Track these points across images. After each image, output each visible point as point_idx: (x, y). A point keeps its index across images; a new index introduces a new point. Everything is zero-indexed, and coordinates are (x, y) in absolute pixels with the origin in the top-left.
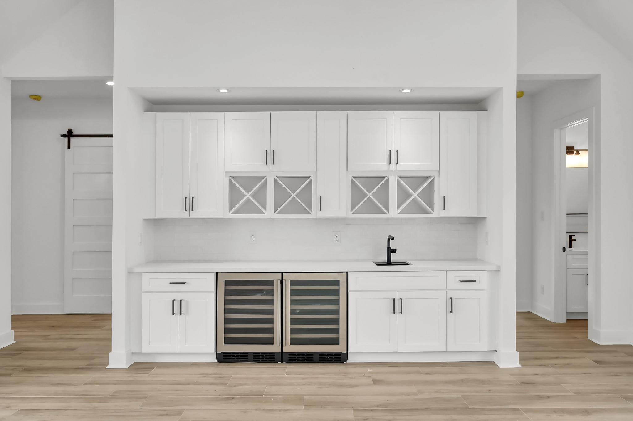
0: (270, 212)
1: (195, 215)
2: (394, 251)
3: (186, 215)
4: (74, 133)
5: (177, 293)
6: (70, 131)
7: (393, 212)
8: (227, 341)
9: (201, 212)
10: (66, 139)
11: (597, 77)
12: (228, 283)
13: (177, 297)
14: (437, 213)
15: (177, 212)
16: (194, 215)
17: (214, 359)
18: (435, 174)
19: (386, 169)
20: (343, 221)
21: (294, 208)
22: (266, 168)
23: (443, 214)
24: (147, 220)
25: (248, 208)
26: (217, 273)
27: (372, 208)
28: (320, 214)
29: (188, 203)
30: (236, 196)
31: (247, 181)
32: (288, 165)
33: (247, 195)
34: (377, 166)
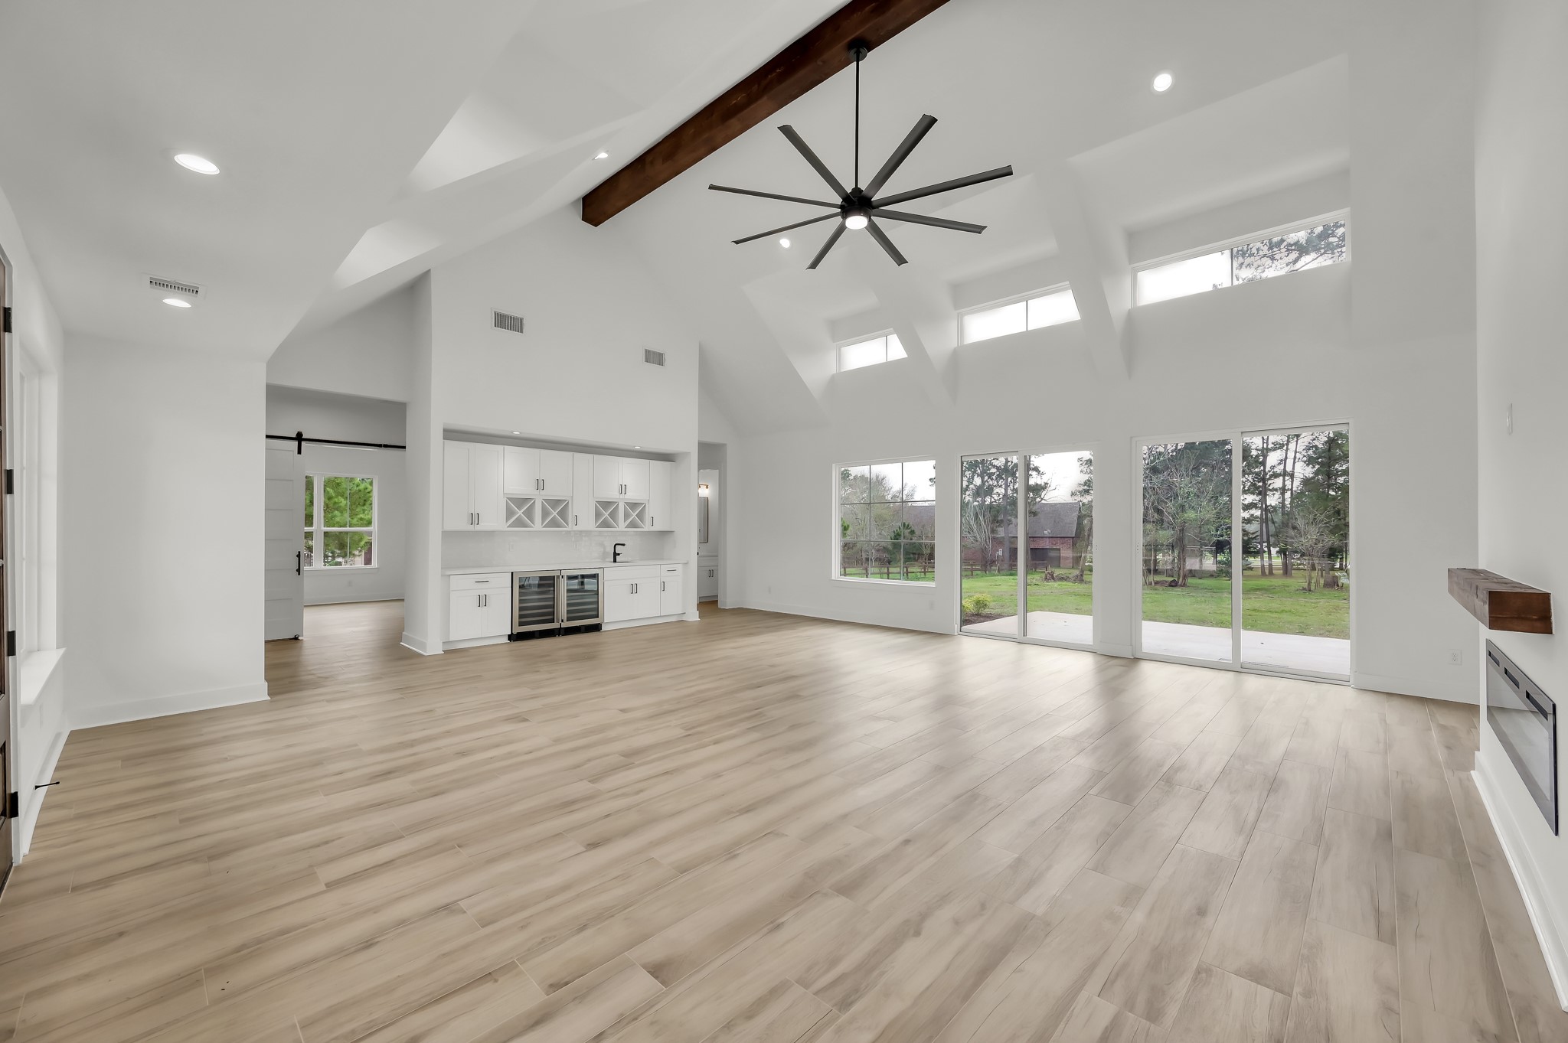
0: (538, 525)
1: (481, 528)
2: (619, 554)
3: (471, 528)
5: (482, 590)
7: (622, 525)
9: (485, 525)
11: (724, 445)
12: (520, 581)
13: (482, 594)
14: (647, 527)
15: (464, 525)
16: (478, 528)
17: (506, 640)
18: (646, 502)
19: (618, 497)
20: (588, 533)
21: (554, 523)
22: (537, 493)
23: (651, 529)
25: (519, 523)
26: (512, 573)
27: (607, 524)
28: (573, 529)
29: (474, 518)
30: (510, 513)
31: (520, 502)
32: (553, 492)
33: (520, 513)
34: (612, 494)
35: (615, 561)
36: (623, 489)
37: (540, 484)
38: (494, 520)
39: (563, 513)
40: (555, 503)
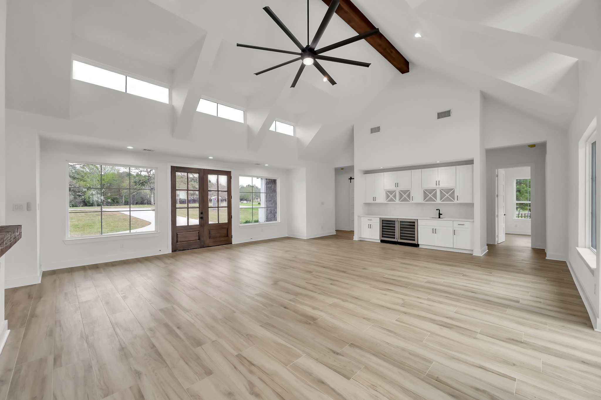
0: (397, 201)
1: (376, 202)
2: (442, 214)
3: (374, 202)
4: (352, 178)
6: (351, 177)
7: (438, 201)
8: (383, 237)
9: (378, 201)
10: (350, 180)
12: (383, 221)
13: (370, 224)
14: (456, 201)
15: (371, 201)
17: (379, 241)
18: (454, 188)
19: (436, 187)
20: (421, 204)
21: (405, 200)
22: (396, 188)
23: (458, 202)
24: (365, 204)
25: (392, 200)
26: (381, 218)
27: (431, 199)
28: (413, 202)
29: (374, 199)
30: (388, 197)
31: (391, 192)
32: (402, 187)
33: (391, 196)
34: (433, 186)
35: (439, 218)
36: (438, 183)
37: (397, 185)
38: (381, 199)
39: (409, 196)
40: (405, 192)
